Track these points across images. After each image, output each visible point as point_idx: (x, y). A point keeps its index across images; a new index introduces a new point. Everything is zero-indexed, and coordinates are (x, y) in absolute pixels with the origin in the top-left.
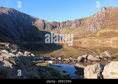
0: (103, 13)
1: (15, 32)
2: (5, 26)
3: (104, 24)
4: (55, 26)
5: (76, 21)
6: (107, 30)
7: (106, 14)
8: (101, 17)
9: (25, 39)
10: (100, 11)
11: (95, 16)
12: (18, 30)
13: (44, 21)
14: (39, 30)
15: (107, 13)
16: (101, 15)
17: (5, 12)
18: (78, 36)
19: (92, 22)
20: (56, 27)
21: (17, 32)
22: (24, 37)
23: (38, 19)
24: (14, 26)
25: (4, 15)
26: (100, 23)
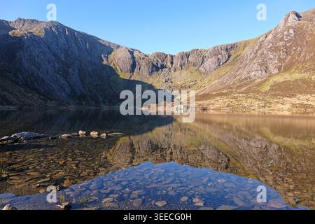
0: (289, 28)
1: (56, 82)
2: (33, 67)
3: (289, 58)
4: (159, 66)
5: (216, 52)
6: (294, 76)
7: (299, 32)
8: (282, 39)
9: (81, 98)
10: (282, 22)
11: (270, 37)
12: (66, 75)
13: (131, 52)
14: (118, 75)
15: (302, 28)
16: (282, 33)
17: (38, 31)
19: (259, 53)
20: (163, 67)
21: (62, 81)
22: (79, 94)
23: (118, 47)
24: (57, 65)
25: (33, 38)
26: (279, 55)
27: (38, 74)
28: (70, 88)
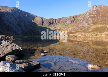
0: (95, 11)
1: (17, 28)
2: (8, 23)
3: (96, 20)
4: (51, 23)
5: (70, 18)
6: (99, 26)
7: (98, 11)
8: (93, 14)
9: (26, 34)
10: (92, 9)
11: (88, 13)
12: (20, 26)
13: (42, 18)
16: (92, 12)
17: (9, 10)
18: (73, 31)
19: (85, 18)
20: (53, 23)
21: (19, 28)
22: (25, 32)
23: (37, 16)
24: (16, 22)
25: (8, 13)
26: (93, 19)
27: (10, 25)
28: (21, 30)
